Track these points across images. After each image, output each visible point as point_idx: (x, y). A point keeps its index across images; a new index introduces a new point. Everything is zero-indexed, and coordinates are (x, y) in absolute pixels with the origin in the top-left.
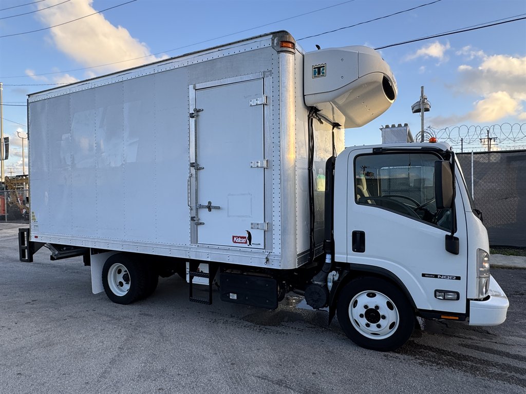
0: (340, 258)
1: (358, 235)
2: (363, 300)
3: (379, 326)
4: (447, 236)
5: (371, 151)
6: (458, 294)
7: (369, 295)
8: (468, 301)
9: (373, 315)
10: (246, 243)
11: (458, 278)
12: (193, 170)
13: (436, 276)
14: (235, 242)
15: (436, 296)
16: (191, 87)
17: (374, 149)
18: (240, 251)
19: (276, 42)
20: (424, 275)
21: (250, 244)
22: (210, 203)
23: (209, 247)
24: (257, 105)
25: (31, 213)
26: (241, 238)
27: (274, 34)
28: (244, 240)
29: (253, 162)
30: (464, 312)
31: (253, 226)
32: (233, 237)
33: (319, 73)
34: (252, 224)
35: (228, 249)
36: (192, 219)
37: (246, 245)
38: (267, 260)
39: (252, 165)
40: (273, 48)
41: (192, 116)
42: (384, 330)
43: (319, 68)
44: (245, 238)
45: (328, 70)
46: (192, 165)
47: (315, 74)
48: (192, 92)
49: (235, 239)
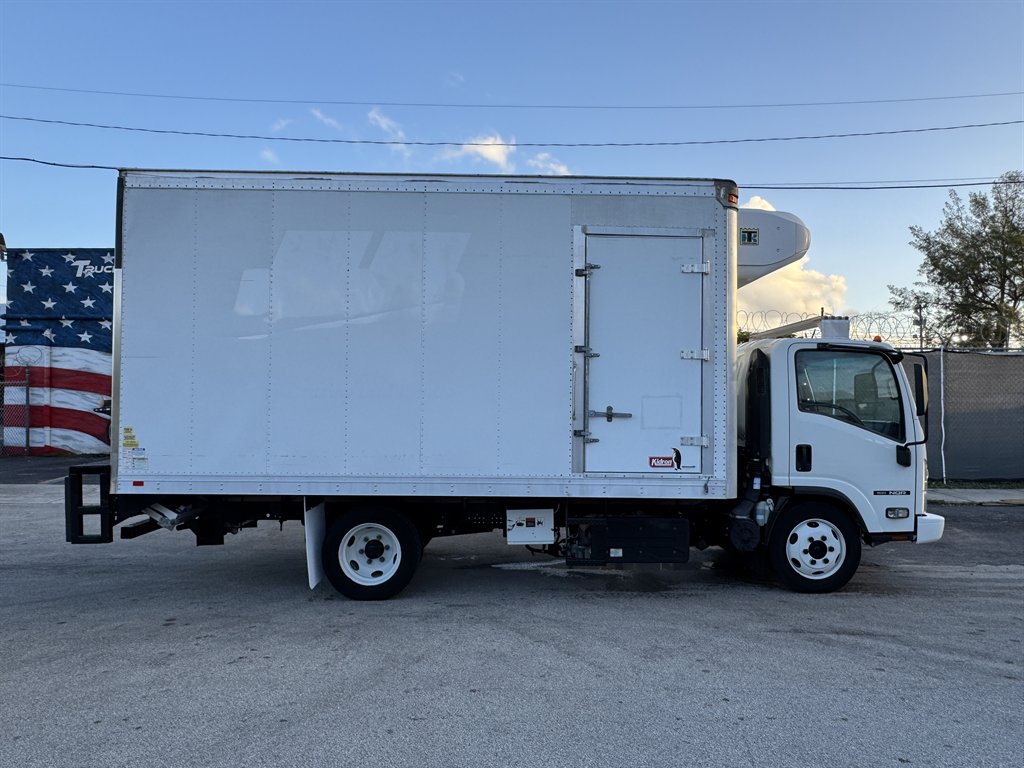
0: (779, 480)
1: (805, 451)
2: (804, 532)
3: (826, 561)
5: (815, 347)
6: (908, 511)
7: (810, 525)
8: (916, 516)
9: (818, 549)
10: (672, 466)
11: (908, 493)
12: (579, 358)
13: (887, 493)
14: (654, 466)
15: (887, 516)
16: (578, 229)
17: (819, 344)
18: (662, 478)
19: (722, 193)
20: (875, 493)
21: (679, 467)
22: (610, 408)
23: (607, 475)
24: (692, 272)
26: (664, 459)
27: (718, 182)
28: (669, 463)
29: (685, 352)
30: (913, 530)
31: (684, 441)
32: (651, 459)
33: (749, 240)
34: (682, 439)
35: (640, 476)
36: (577, 433)
37: (672, 470)
38: (706, 487)
39: (684, 355)
40: (718, 200)
41: (579, 273)
42: (831, 565)
43: (750, 233)
44: (671, 459)
45: (761, 237)
46: (578, 349)
47: (744, 240)
48: (579, 237)
49: (654, 461)
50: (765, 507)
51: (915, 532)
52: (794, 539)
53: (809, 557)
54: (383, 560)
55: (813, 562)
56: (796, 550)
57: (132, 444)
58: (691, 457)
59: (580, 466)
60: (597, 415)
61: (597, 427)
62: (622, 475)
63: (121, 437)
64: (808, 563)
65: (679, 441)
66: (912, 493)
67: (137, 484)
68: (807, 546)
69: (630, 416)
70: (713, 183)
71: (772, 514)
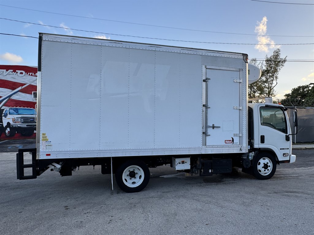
4: (286, 135)
5: (265, 106)
8: (290, 155)
10: (231, 143)
11: (288, 149)
12: (204, 108)
13: (283, 149)
14: (226, 143)
15: (283, 156)
16: (204, 66)
18: (228, 147)
19: (245, 58)
20: (281, 149)
21: (233, 143)
22: (213, 125)
23: (213, 146)
24: (237, 82)
25: (41, 135)
26: (229, 141)
27: (243, 54)
28: (230, 142)
29: (235, 107)
30: (289, 159)
31: (235, 135)
32: (225, 141)
34: (234, 134)
35: (222, 147)
36: (203, 133)
37: (231, 144)
38: (241, 149)
39: (234, 108)
40: (244, 60)
41: (204, 81)
44: (231, 141)
46: (204, 105)
48: (204, 69)
49: (226, 141)
50: (252, 154)
51: (290, 160)
52: (259, 164)
53: (264, 169)
54: (135, 178)
55: (265, 170)
56: (260, 167)
57: (45, 139)
58: (236, 140)
59: (205, 144)
60: (210, 127)
61: (210, 131)
62: (217, 146)
63: (41, 137)
64: (263, 171)
65: (233, 135)
66: (289, 149)
67: (47, 155)
68: (263, 166)
69: (220, 127)
70: (242, 55)
71: (254, 157)
